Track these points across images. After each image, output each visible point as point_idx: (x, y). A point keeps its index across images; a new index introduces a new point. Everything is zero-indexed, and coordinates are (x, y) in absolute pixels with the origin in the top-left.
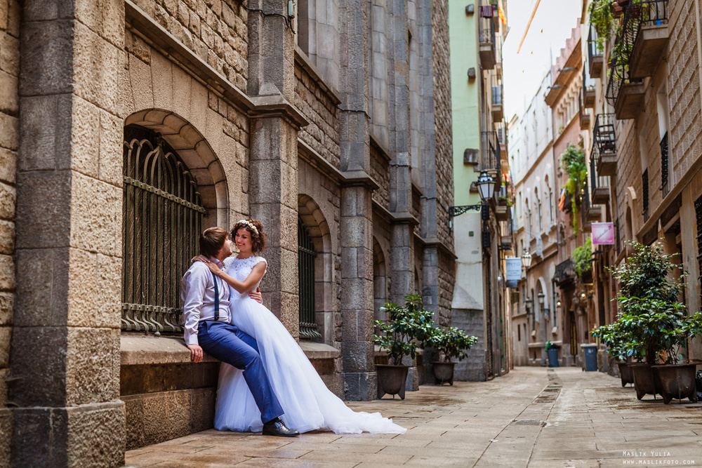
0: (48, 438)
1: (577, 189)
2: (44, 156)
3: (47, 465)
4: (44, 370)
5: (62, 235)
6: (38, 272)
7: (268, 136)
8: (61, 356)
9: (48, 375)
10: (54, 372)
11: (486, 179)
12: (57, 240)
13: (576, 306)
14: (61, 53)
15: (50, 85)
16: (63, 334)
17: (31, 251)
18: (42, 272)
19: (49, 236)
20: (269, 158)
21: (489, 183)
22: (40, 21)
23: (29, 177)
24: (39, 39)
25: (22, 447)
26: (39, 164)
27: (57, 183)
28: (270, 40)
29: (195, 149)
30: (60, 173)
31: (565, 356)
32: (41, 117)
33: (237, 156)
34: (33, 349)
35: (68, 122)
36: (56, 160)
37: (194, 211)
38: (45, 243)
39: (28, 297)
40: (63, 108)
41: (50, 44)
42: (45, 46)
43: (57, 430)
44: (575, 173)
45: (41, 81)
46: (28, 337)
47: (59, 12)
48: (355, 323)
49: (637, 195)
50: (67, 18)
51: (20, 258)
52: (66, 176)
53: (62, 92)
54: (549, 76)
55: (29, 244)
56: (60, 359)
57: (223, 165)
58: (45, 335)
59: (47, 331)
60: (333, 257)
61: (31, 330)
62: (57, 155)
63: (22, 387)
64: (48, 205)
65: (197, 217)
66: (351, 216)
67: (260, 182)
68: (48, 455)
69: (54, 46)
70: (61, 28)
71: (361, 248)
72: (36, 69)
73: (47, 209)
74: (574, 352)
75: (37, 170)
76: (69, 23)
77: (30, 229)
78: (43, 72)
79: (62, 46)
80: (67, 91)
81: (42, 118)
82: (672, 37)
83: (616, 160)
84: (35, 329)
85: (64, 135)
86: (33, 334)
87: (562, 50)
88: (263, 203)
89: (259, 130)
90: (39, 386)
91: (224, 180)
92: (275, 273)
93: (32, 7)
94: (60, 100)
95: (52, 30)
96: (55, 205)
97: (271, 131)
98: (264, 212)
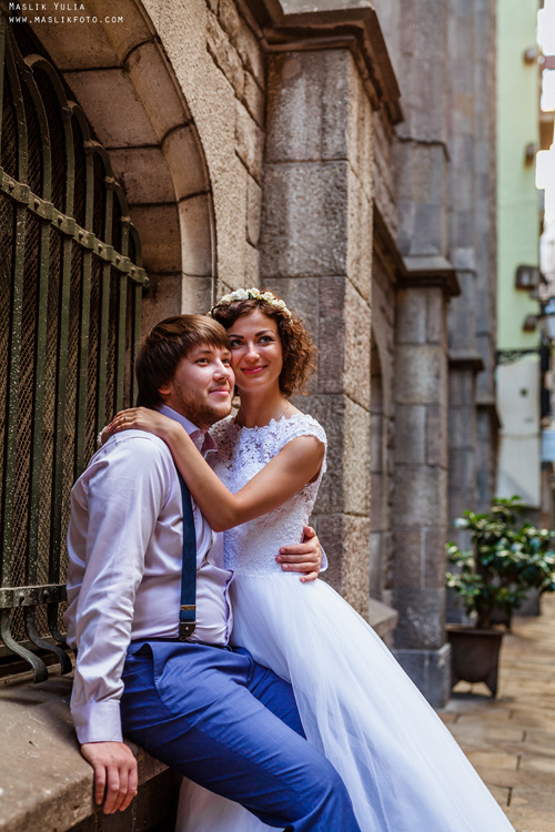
7: (314, 99)
20: (316, 155)
29: (124, 68)
33: (238, 137)
37: (117, 275)
48: (419, 552)
57: (206, 146)
60: (386, 421)
65: (124, 292)
66: (415, 344)
67: (291, 218)
71: (433, 407)
88: (297, 276)
89: (291, 83)
91: (204, 192)
97: (324, 86)
98: (301, 300)
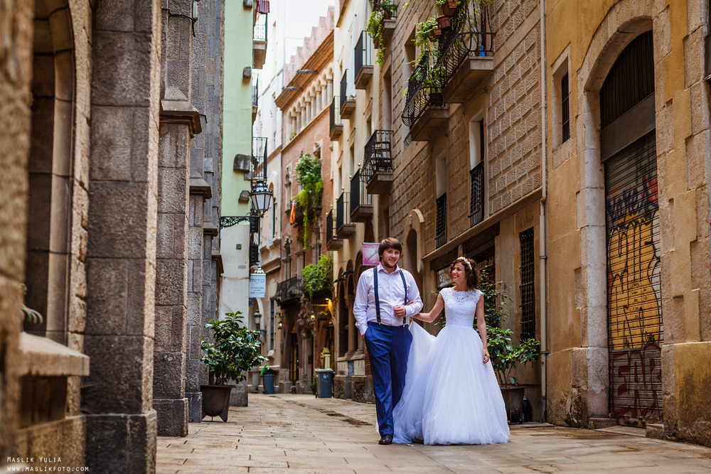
0: (125, 443)
1: (310, 202)
2: (118, 167)
3: (124, 469)
4: (119, 379)
5: (138, 246)
6: (112, 281)
7: (173, 143)
8: (137, 365)
9: (123, 383)
10: (130, 380)
11: (262, 189)
12: (132, 251)
13: (300, 328)
14: (137, 66)
15: (125, 97)
16: (138, 343)
17: (103, 260)
18: (117, 282)
19: (124, 247)
20: (174, 166)
21: (265, 194)
22: (113, 31)
23: (102, 187)
24: (113, 50)
25: (98, 453)
26: (113, 174)
27: (133, 194)
28: (175, 42)
30: (136, 185)
31: (282, 382)
32: (114, 127)
34: (107, 357)
35: (145, 136)
36: (132, 172)
38: (119, 253)
39: (100, 306)
40: (139, 121)
41: (124, 56)
42: (119, 57)
43: (135, 436)
44: (310, 184)
45: (115, 92)
46: (100, 345)
47: (135, 25)
48: (188, 340)
49: (425, 218)
50: (144, 32)
51: (92, 266)
52: (143, 189)
53: (138, 105)
54: (281, 74)
55: (101, 253)
56: (136, 368)
58: (120, 344)
59: (122, 340)
61: (104, 339)
62: (133, 167)
63: (95, 394)
64: (123, 216)
68: (126, 460)
69: (130, 58)
70: (137, 41)
72: (109, 79)
73: (122, 220)
74: (294, 378)
75: (111, 180)
76: (146, 37)
77: (103, 239)
78: (117, 83)
79: (138, 60)
80: (143, 104)
81: (116, 129)
82: (499, 70)
83: (392, 180)
84: (109, 338)
85: (140, 148)
86: (106, 343)
87: (299, 49)
88: (166, 213)
89: (164, 136)
90: (113, 393)
92: (178, 286)
93: (105, 16)
94: (137, 113)
95: (128, 42)
96: (131, 216)
97: (177, 138)
98: (167, 223)
